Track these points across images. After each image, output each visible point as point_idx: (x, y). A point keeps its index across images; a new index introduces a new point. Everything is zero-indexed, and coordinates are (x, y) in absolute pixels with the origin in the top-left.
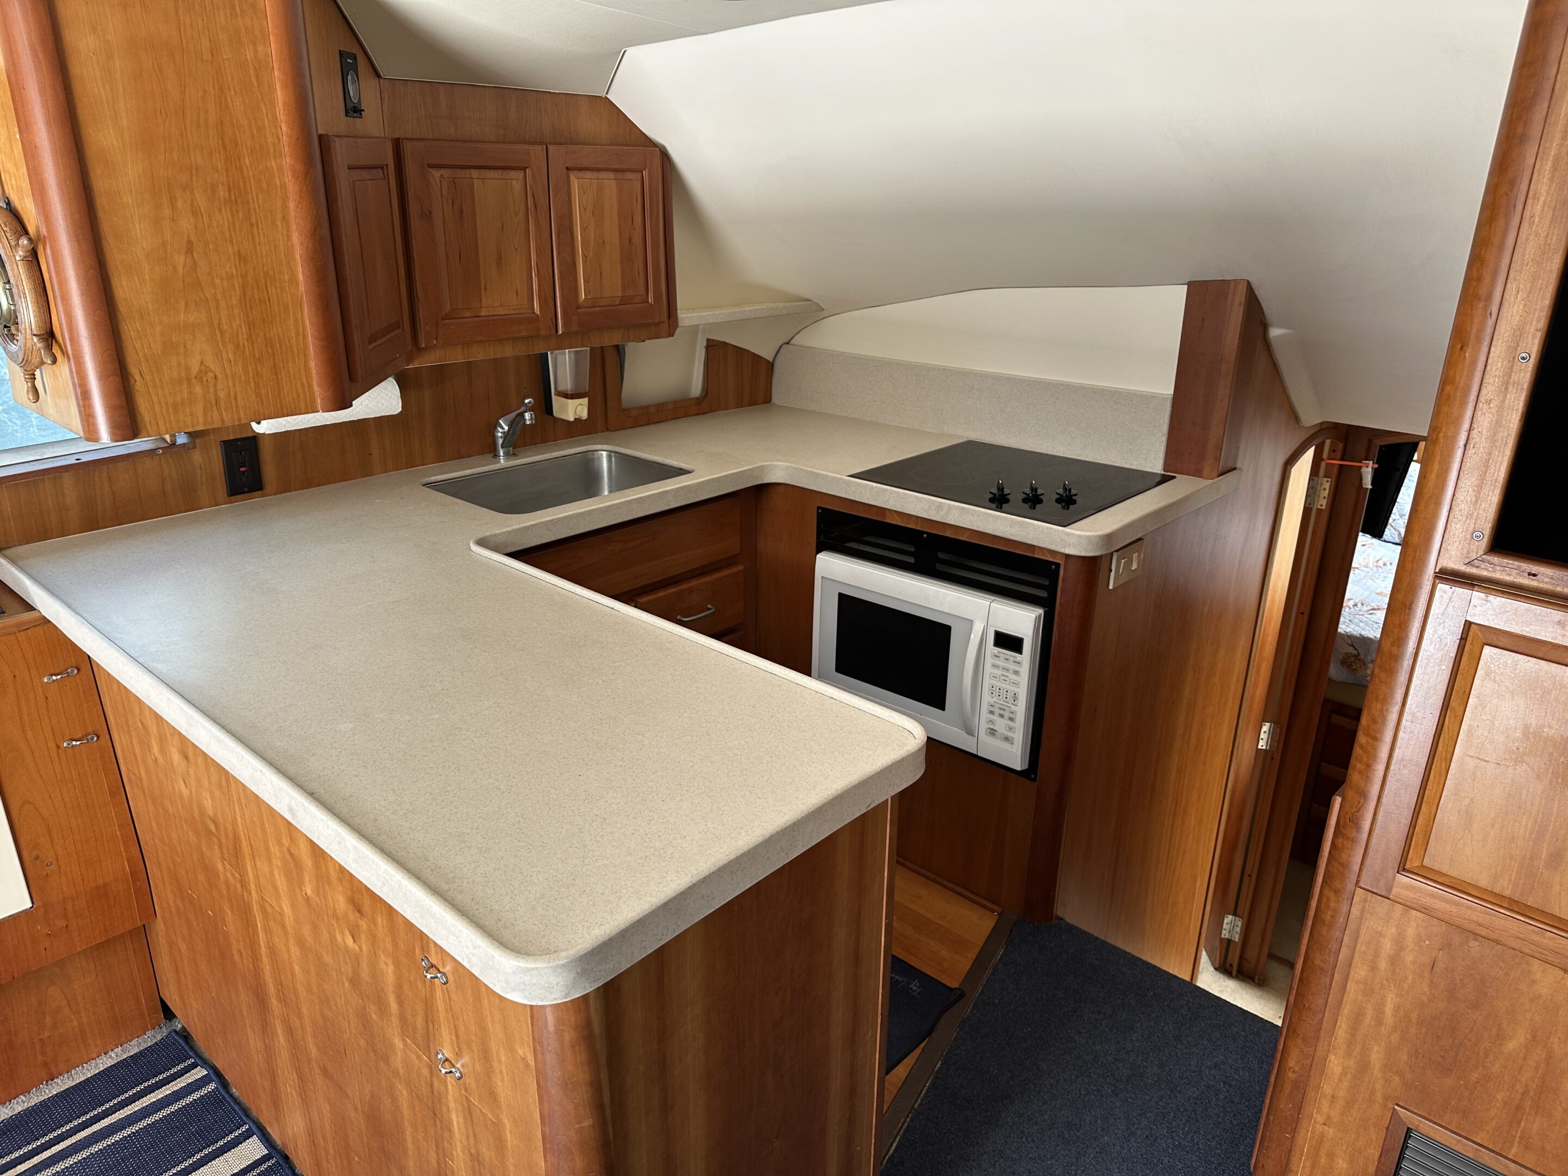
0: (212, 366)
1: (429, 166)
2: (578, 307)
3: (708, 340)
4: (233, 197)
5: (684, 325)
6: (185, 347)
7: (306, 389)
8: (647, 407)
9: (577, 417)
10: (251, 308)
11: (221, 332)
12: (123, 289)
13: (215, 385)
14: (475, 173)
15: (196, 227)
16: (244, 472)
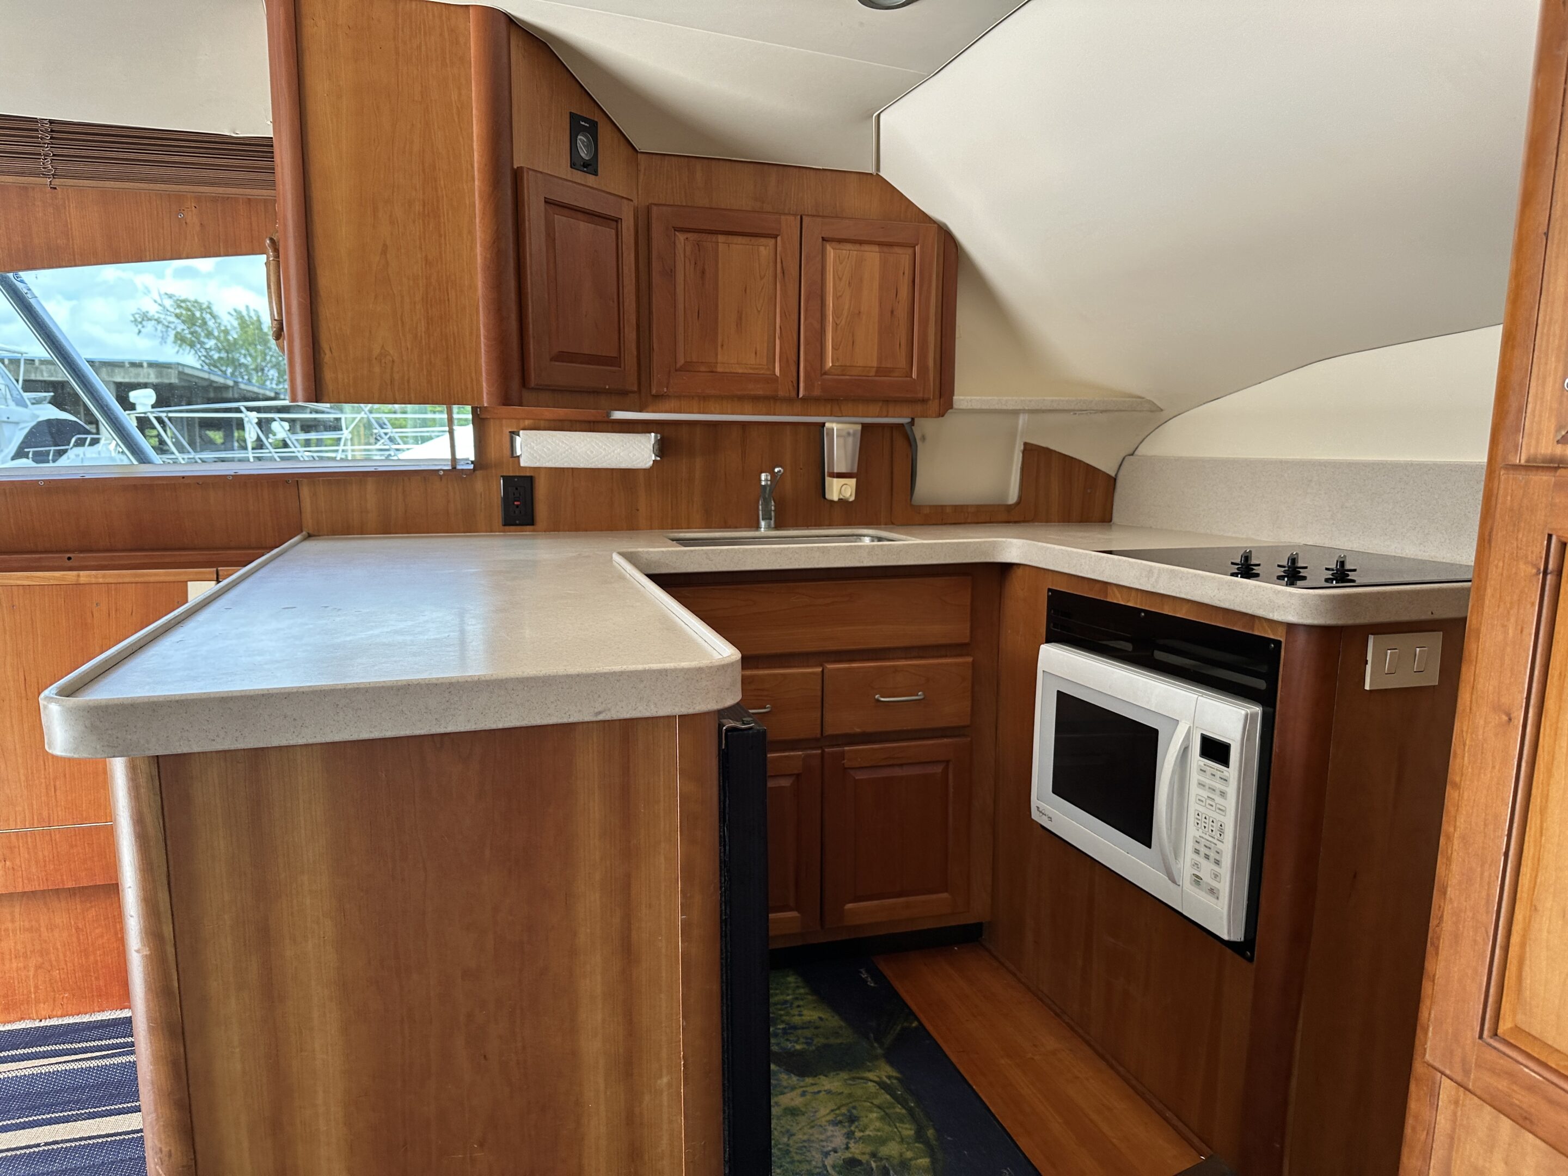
0: (391, 352)
1: (677, 229)
2: (825, 373)
3: (1025, 444)
4: (426, 212)
5: (961, 407)
6: (370, 332)
7: (475, 383)
8: (943, 507)
9: (841, 497)
10: (431, 306)
11: (403, 323)
12: (325, 280)
13: (392, 369)
14: (721, 238)
15: (392, 234)
16: (517, 506)
